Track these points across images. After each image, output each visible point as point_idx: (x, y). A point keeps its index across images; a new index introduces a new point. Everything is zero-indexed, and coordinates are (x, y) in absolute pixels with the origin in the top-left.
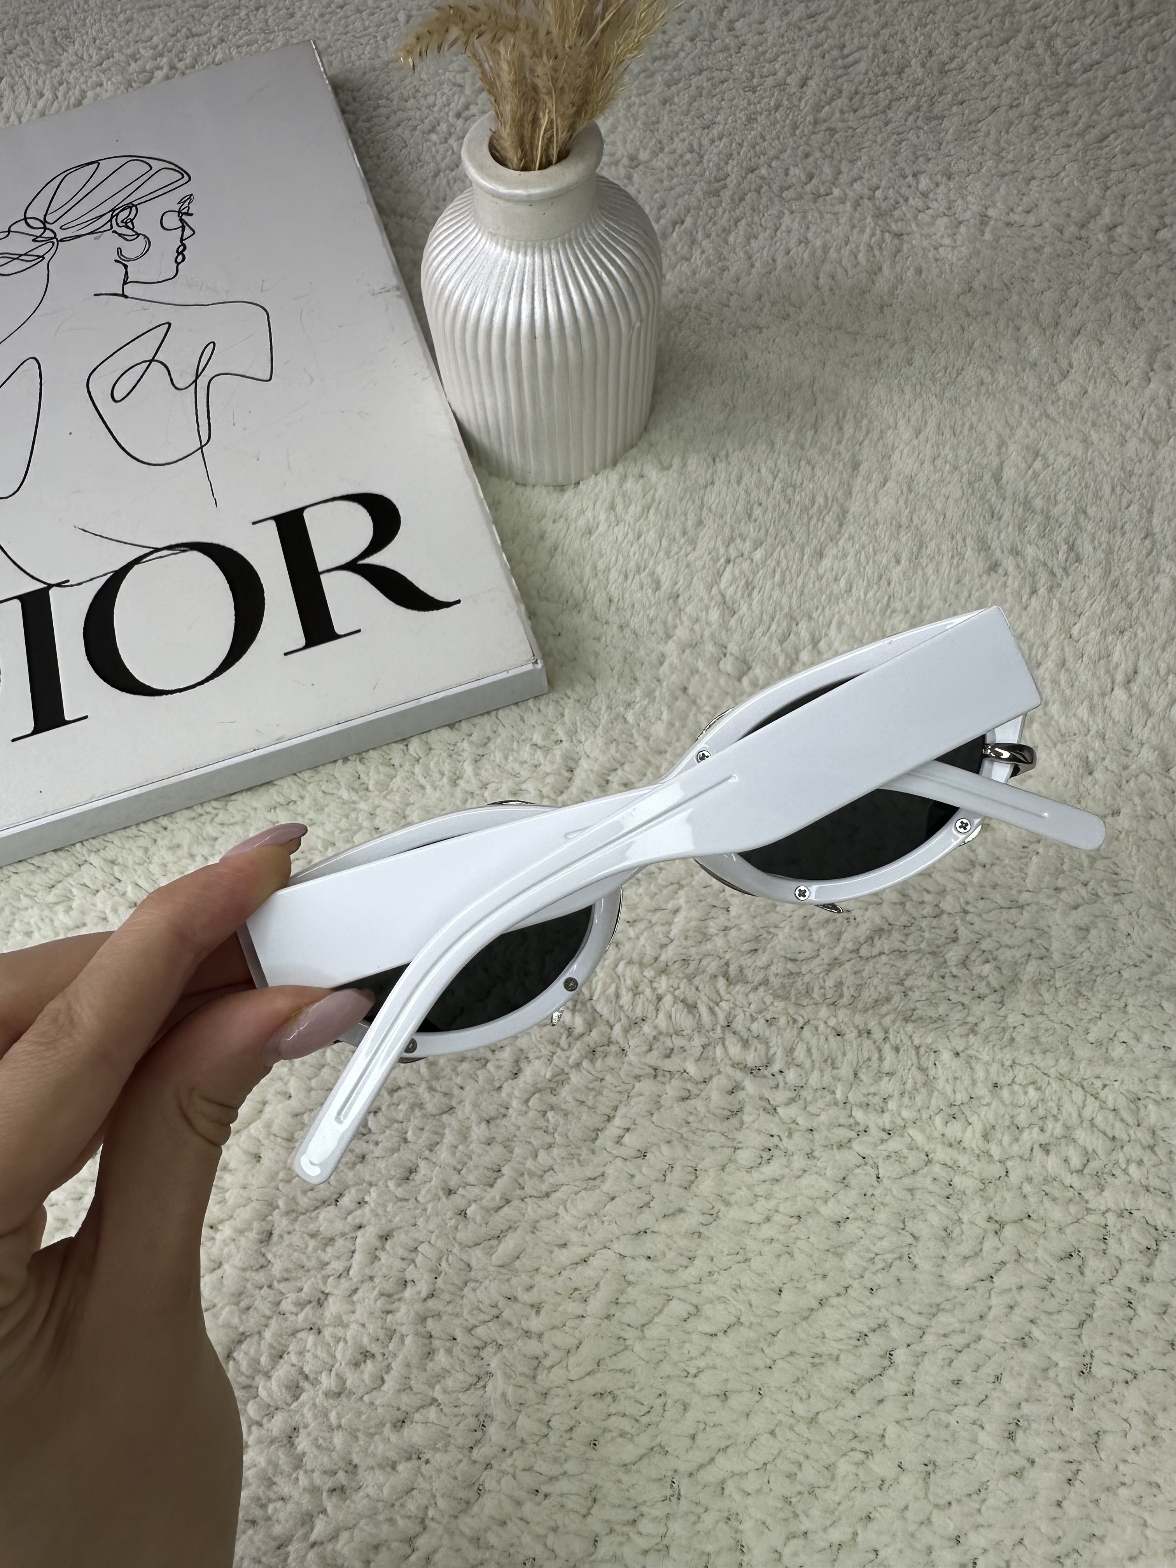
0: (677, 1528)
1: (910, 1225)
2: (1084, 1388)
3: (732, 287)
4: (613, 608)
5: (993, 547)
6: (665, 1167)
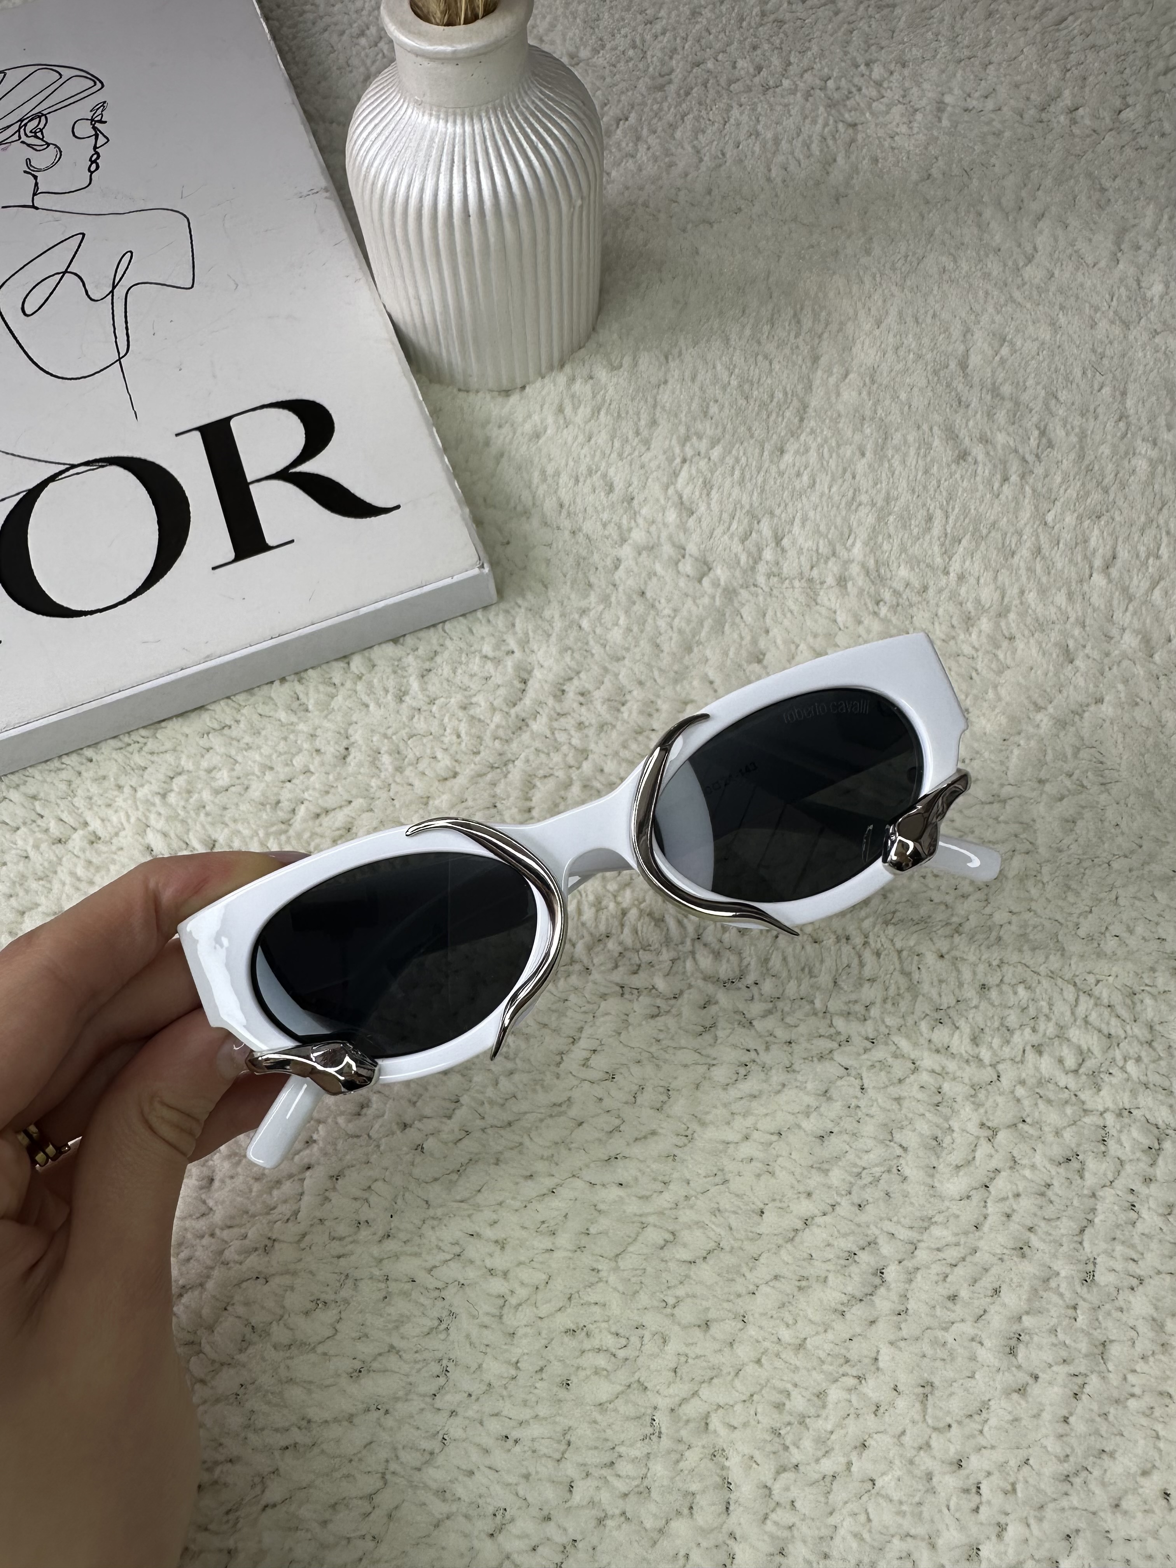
0: (658, 1468)
1: (897, 1136)
2: (1087, 1297)
3: (679, 182)
4: (564, 512)
5: (961, 436)
6: (635, 1088)
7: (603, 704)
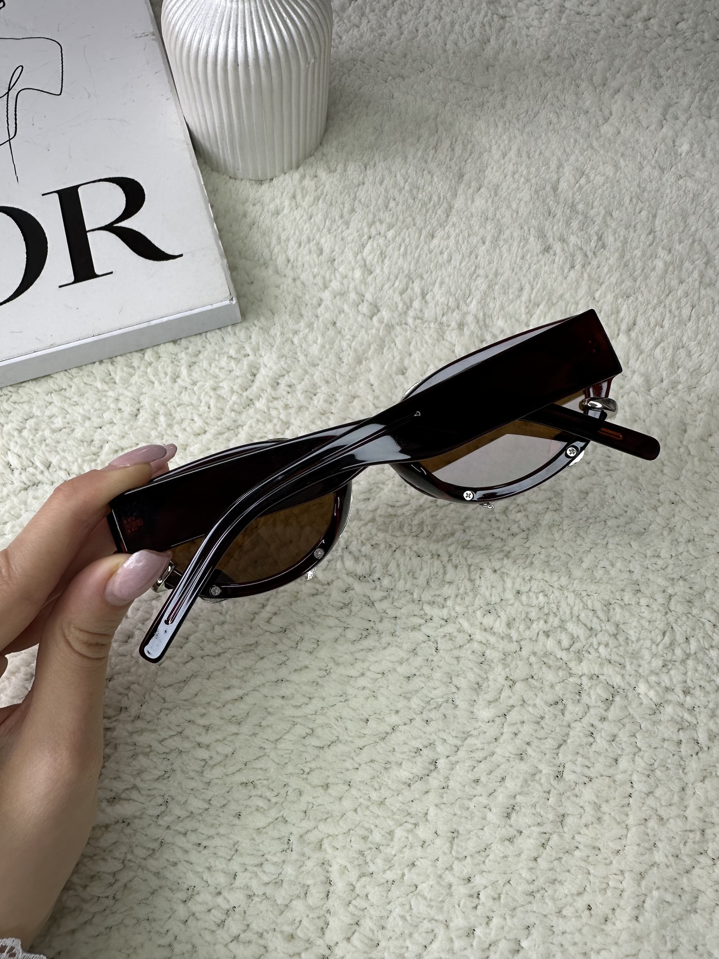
0: (289, 871)
1: (455, 680)
2: (556, 786)
3: (386, 48)
4: (290, 266)
5: (548, 236)
6: (298, 638)
7: (302, 393)
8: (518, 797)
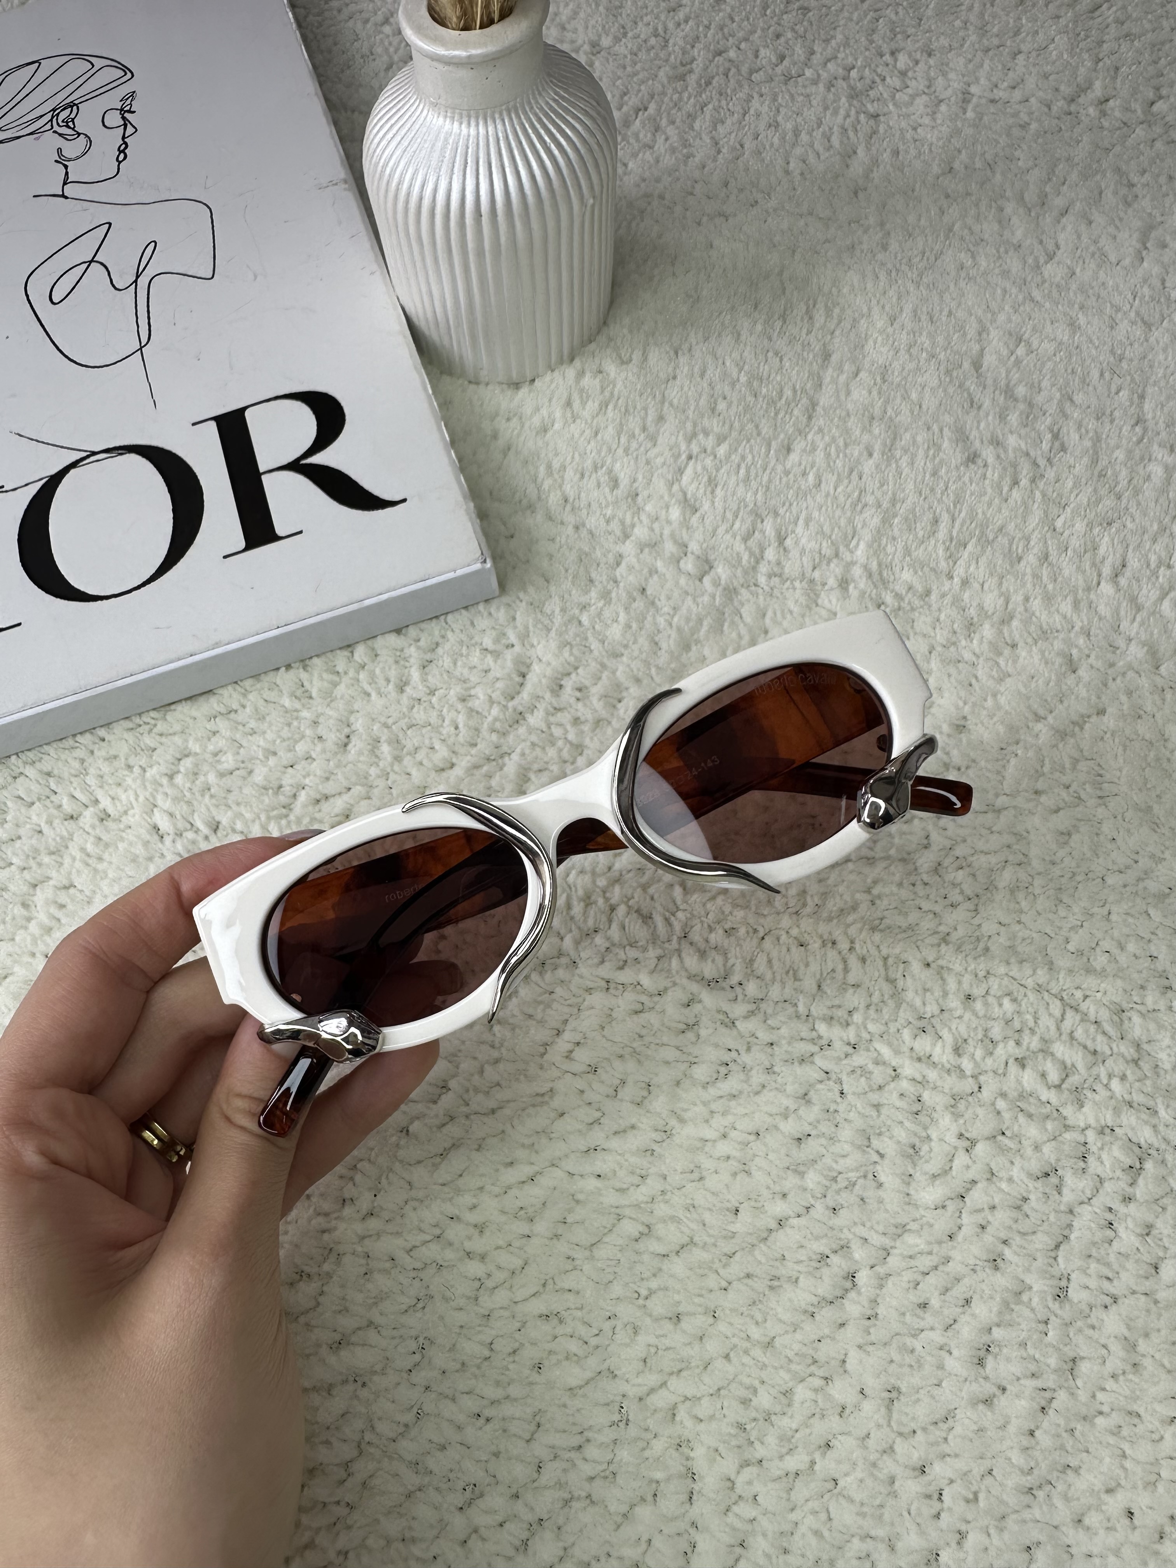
0: (625, 1457)
1: (875, 1143)
2: (1058, 1312)
3: (696, 174)
4: (568, 508)
5: (972, 437)
6: (616, 1082)
7: (600, 700)
8: (994, 1329)
